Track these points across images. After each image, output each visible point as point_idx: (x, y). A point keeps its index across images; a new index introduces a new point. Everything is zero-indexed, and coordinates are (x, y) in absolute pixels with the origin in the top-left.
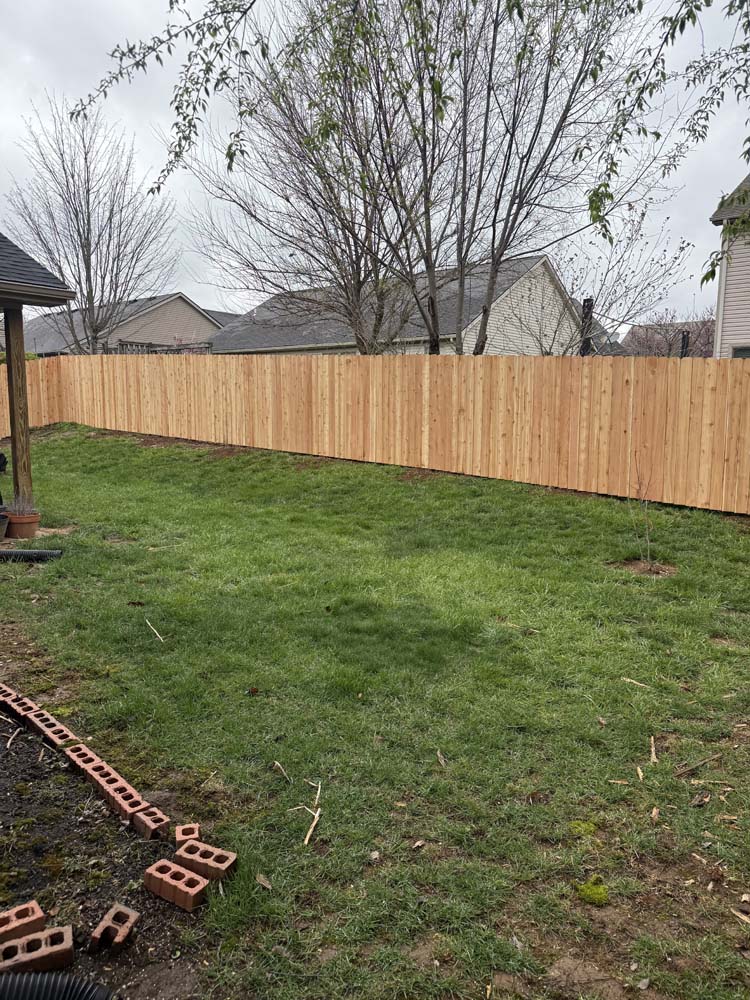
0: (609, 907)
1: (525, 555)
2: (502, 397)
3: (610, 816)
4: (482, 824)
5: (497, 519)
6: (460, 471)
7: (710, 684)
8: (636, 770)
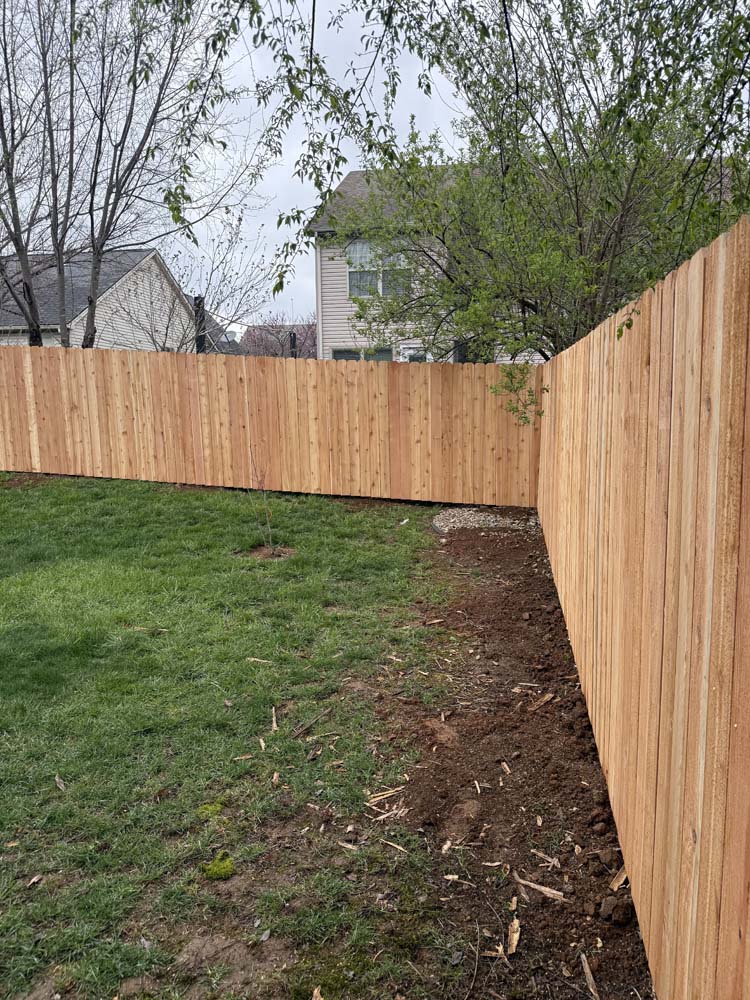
0: (236, 877)
1: (154, 555)
2: (118, 393)
3: (235, 792)
4: (106, 837)
5: (123, 521)
6: (79, 473)
7: (322, 649)
8: (259, 742)
